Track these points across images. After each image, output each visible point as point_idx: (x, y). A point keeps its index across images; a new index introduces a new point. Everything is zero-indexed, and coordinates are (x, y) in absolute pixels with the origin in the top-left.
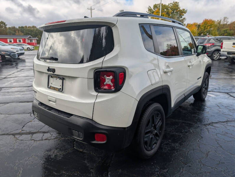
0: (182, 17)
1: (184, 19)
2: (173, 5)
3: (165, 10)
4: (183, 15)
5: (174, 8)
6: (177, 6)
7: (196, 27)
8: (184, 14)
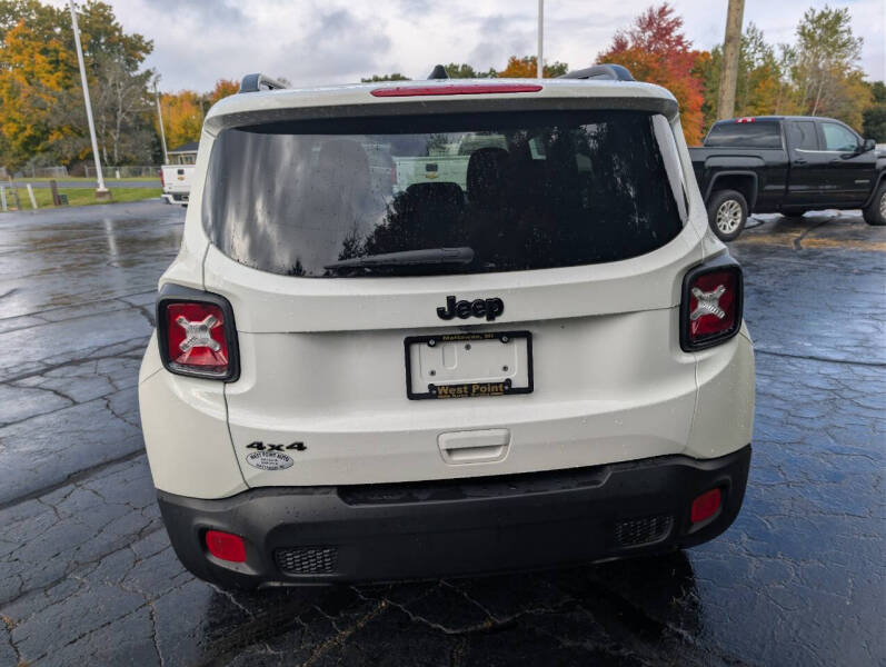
0: (136, 68)
1: (148, 74)
2: (91, 13)
3: (58, 30)
4: (142, 59)
5: (98, 29)
6: (108, 19)
7: (194, 108)
8: (144, 55)
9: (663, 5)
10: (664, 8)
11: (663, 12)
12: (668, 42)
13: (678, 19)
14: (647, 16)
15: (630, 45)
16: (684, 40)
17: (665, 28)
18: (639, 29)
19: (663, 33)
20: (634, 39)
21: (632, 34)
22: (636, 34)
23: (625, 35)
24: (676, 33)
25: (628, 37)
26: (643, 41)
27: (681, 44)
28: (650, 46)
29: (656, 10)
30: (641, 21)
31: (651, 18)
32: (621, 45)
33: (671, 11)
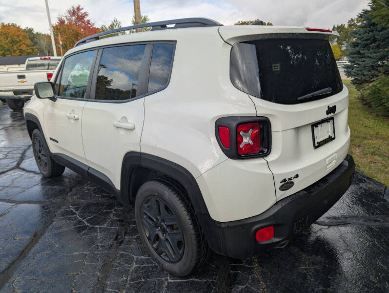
9: (78, 6)
10: (79, 7)
11: (78, 9)
12: (84, 22)
13: (86, 12)
14: (72, 10)
15: (66, 22)
16: (91, 22)
17: (81, 16)
18: (69, 15)
19: (81, 18)
20: (68, 20)
21: (66, 17)
22: (68, 18)
23: (63, 17)
24: (86, 19)
25: (65, 19)
26: (72, 21)
27: (90, 24)
28: (76, 24)
29: (75, 8)
30: (69, 12)
31: (74, 11)
32: (62, 22)
33: (82, 9)
